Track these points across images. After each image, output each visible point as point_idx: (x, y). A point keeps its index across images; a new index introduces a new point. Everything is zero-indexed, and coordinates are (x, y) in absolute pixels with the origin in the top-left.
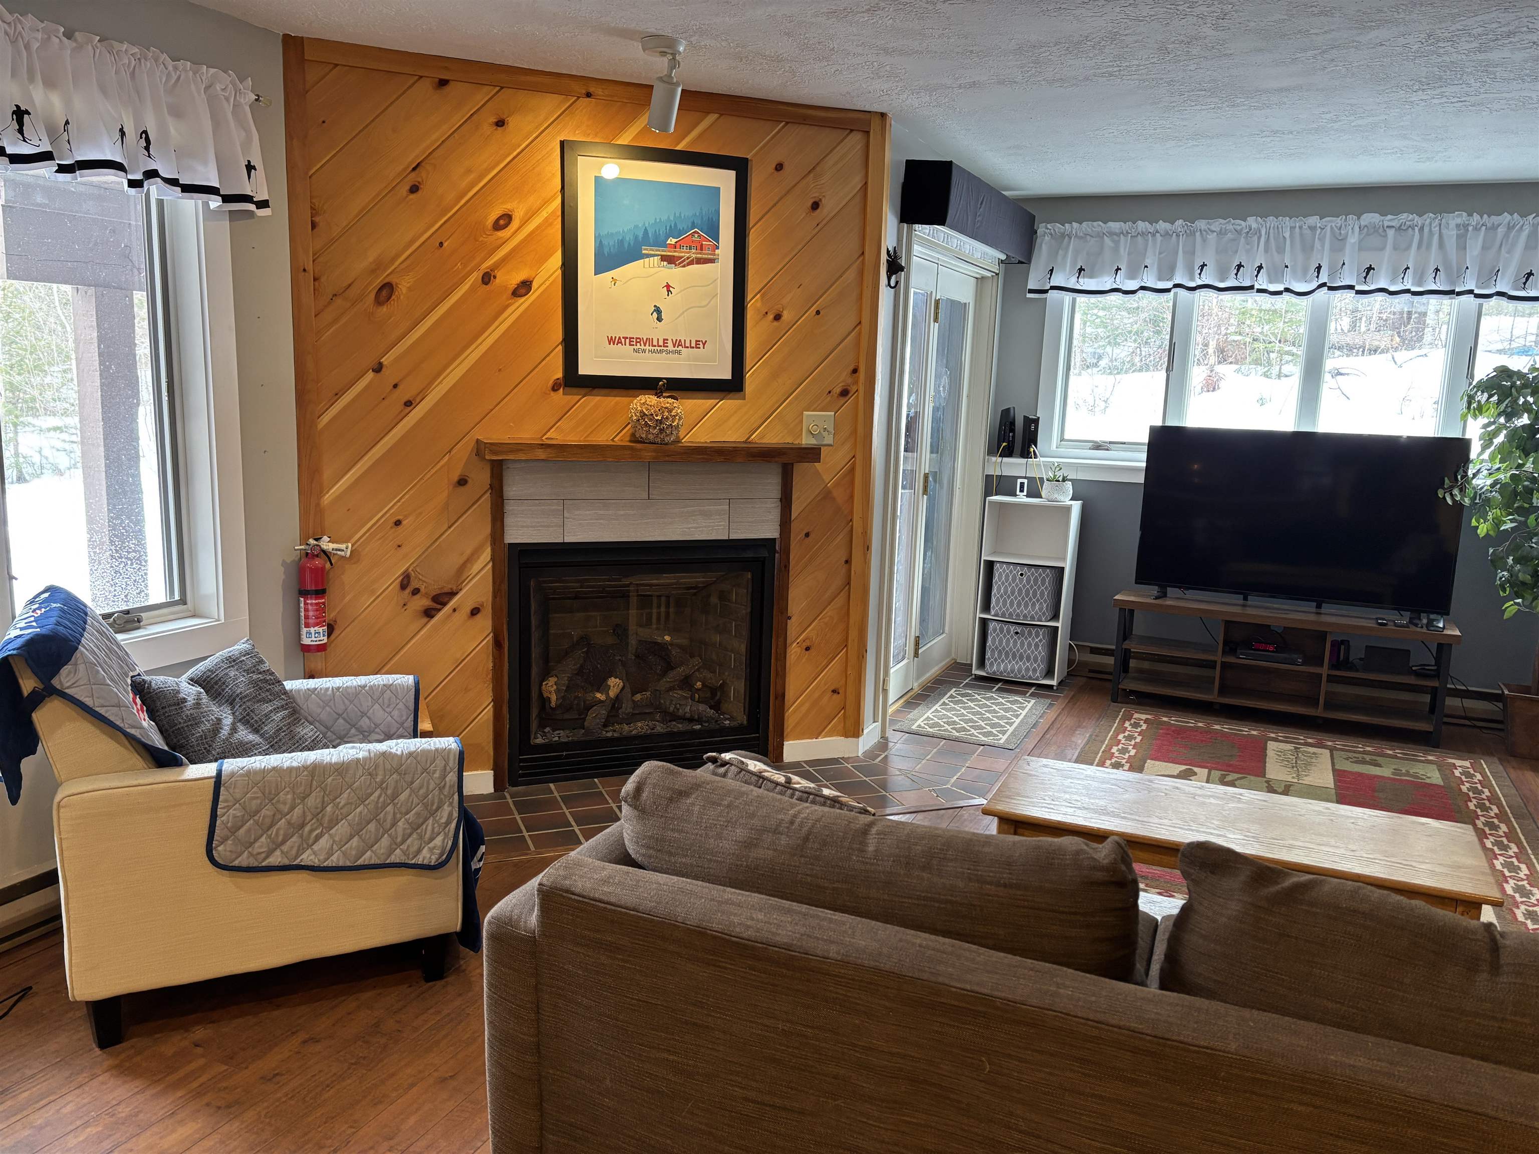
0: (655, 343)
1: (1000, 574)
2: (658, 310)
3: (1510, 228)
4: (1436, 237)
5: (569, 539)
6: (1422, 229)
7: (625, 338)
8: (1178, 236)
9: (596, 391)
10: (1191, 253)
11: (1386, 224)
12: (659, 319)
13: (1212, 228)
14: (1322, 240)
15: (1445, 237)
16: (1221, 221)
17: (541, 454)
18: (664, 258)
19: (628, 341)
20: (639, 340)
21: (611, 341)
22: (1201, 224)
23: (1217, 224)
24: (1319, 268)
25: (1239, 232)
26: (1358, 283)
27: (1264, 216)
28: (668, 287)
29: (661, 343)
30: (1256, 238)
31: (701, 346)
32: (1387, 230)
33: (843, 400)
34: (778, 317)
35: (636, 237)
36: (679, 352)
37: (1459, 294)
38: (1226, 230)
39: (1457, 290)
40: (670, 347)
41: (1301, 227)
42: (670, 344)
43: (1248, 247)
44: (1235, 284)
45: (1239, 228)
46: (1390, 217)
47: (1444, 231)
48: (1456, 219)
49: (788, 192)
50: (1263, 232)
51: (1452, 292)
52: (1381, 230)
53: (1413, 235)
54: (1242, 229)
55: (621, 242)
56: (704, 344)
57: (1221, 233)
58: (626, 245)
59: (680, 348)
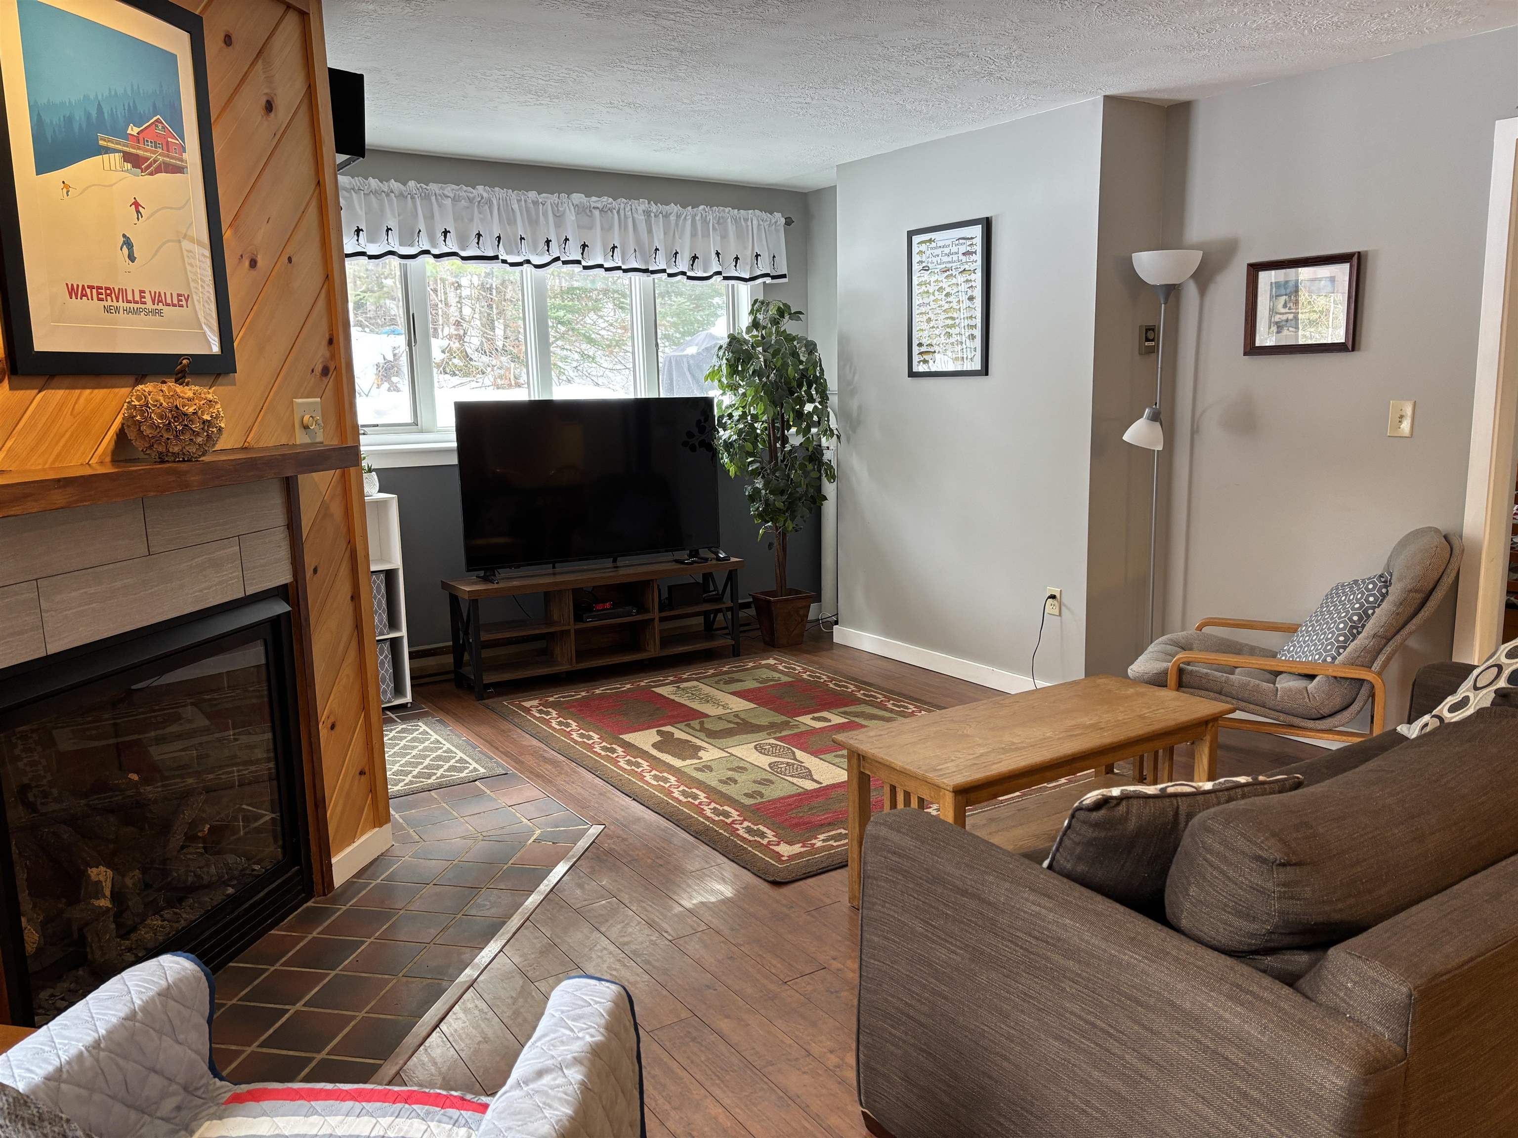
0: (130, 298)
2: (128, 243)
3: (678, 216)
4: (630, 220)
5: (54, 648)
6: (618, 212)
7: (91, 287)
8: (412, 198)
10: (430, 218)
11: (593, 205)
12: (132, 258)
13: (446, 192)
14: (545, 215)
15: (637, 222)
16: (454, 187)
18: (128, 157)
19: (94, 291)
20: (109, 291)
21: (72, 291)
22: (433, 187)
23: (450, 189)
24: (548, 242)
25: (471, 200)
27: (492, 186)
28: (136, 204)
29: (137, 298)
30: (487, 207)
31: (184, 303)
32: (594, 211)
33: (325, 380)
34: (253, 264)
35: (88, 116)
36: (159, 313)
37: (653, 272)
38: (459, 196)
39: (650, 269)
40: (150, 305)
41: (525, 201)
42: (148, 299)
43: (481, 216)
44: (478, 253)
45: (471, 195)
46: (594, 199)
47: (635, 215)
48: (642, 205)
49: (243, 81)
50: (495, 202)
51: (646, 271)
52: (588, 211)
53: (613, 218)
54: (474, 198)
55: (69, 120)
56: (187, 301)
57: (456, 200)
58: (76, 128)
59: (161, 306)
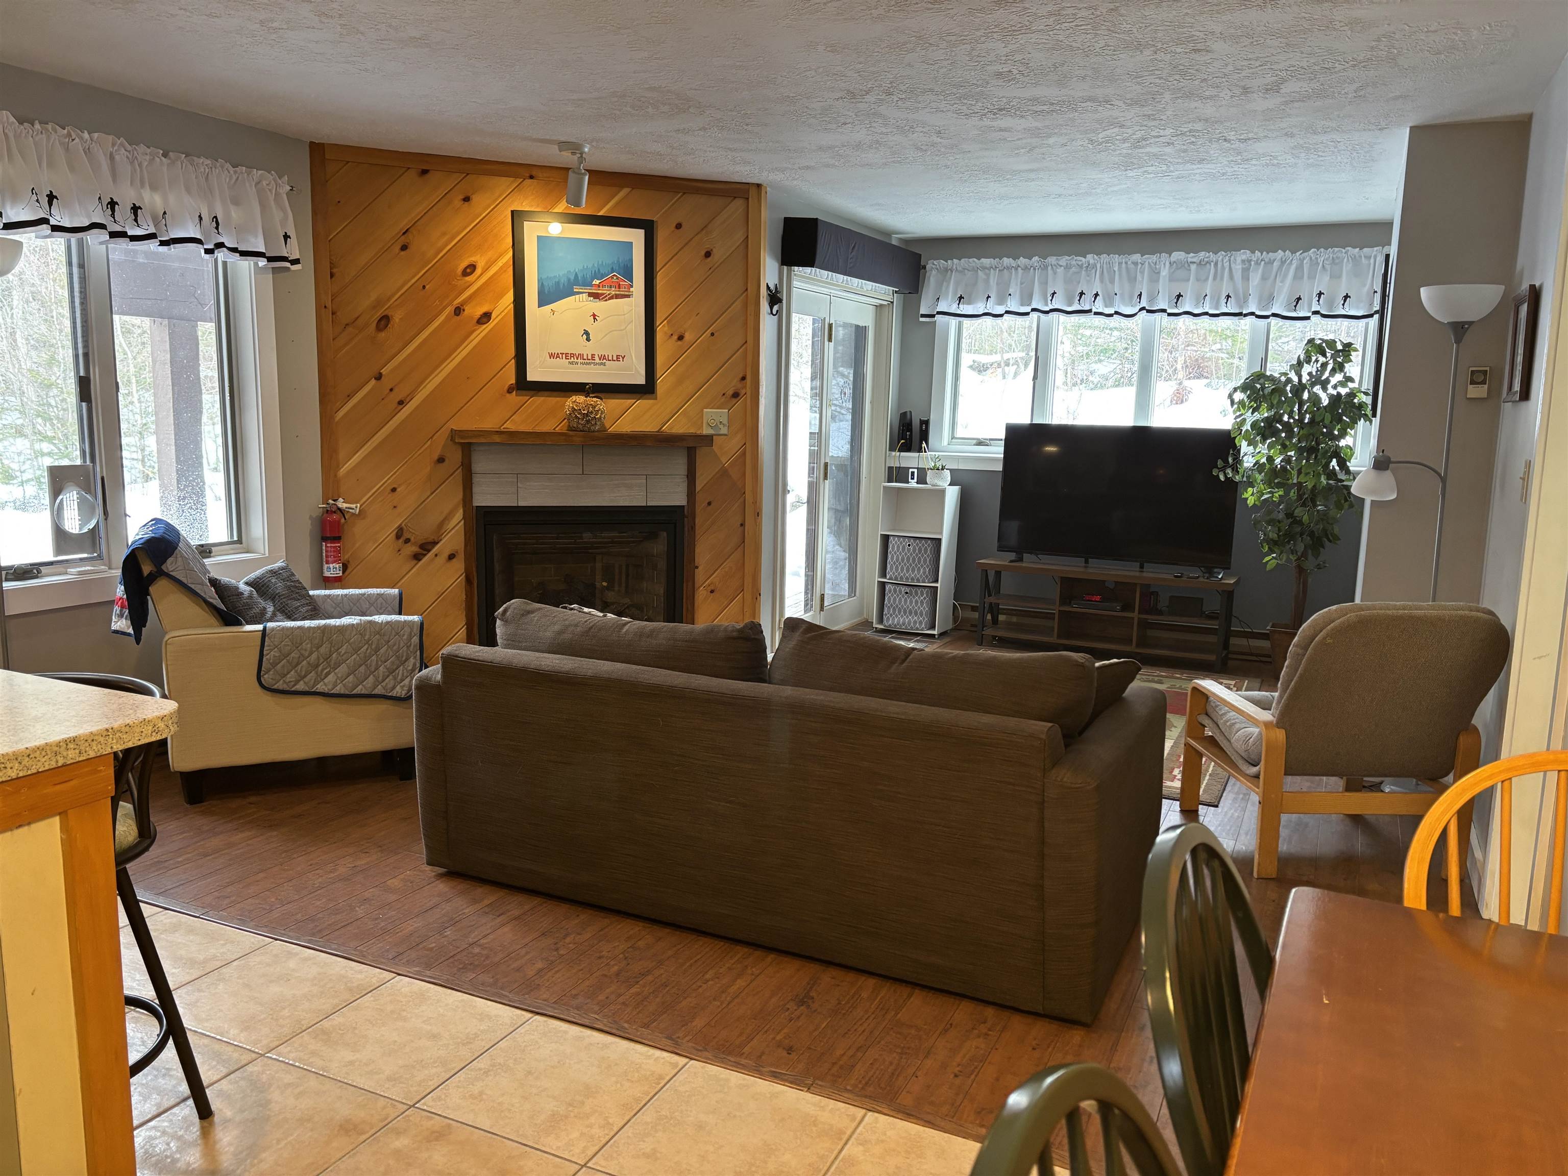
0: (585, 357)
1: (893, 546)
2: (587, 333)
3: (1283, 262)
4: (1227, 270)
5: (522, 503)
6: (1216, 264)
7: (562, 354)
8: (1035, 269)
9: (540, 393)
10: (1044, 283)
11: (1190, 260)
12: (588, 339)
13: (1061, 263)
14: (1142, 273)
15: (1234, 271)
16: (1067, 257)
17: (497, 439)
18: (590, 295)
19: (564, 356)
20: (572, 355)
21: (552, 356)
22: (1052, 260)
23: (1064, 260)
24: (1140, 295)
25: (1081, 267)
26: (1170, 307)
27: (1099, 254)
28: (594, 316)
29: (590, 357)
30: (1094, 271)
31: (621, 359)
32: (1191, 265)
33: (734, 400)
34: (681, 338)
35: (569, 280)
36: (604, 364)
37: (1246, 315)
38: (1071, 265)
39: (1244, 312)
40: (597, 360)
41: (1126, 263)
42: (597, 358)
43: (1088, 278)
44: (1079, 308)
45: (1080, 263)
46: (1192, 255)
47: (1233, 266)
48: (1242, 255)
49: (687, 244)
50: (1098, 266)
51: (1240, 314)
52: (1186, 265)
53: (1210, 269)
54: (1082, 264)
55: (558, 283)
56: (623, 358)
57: (1068, 267)
58: (561, 286)
59: (605, 361)
